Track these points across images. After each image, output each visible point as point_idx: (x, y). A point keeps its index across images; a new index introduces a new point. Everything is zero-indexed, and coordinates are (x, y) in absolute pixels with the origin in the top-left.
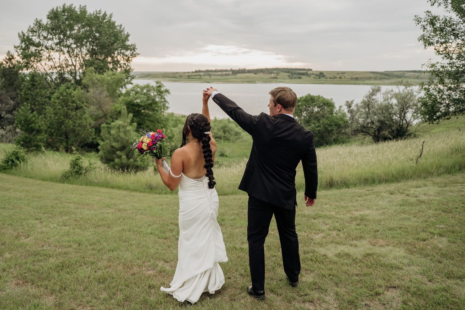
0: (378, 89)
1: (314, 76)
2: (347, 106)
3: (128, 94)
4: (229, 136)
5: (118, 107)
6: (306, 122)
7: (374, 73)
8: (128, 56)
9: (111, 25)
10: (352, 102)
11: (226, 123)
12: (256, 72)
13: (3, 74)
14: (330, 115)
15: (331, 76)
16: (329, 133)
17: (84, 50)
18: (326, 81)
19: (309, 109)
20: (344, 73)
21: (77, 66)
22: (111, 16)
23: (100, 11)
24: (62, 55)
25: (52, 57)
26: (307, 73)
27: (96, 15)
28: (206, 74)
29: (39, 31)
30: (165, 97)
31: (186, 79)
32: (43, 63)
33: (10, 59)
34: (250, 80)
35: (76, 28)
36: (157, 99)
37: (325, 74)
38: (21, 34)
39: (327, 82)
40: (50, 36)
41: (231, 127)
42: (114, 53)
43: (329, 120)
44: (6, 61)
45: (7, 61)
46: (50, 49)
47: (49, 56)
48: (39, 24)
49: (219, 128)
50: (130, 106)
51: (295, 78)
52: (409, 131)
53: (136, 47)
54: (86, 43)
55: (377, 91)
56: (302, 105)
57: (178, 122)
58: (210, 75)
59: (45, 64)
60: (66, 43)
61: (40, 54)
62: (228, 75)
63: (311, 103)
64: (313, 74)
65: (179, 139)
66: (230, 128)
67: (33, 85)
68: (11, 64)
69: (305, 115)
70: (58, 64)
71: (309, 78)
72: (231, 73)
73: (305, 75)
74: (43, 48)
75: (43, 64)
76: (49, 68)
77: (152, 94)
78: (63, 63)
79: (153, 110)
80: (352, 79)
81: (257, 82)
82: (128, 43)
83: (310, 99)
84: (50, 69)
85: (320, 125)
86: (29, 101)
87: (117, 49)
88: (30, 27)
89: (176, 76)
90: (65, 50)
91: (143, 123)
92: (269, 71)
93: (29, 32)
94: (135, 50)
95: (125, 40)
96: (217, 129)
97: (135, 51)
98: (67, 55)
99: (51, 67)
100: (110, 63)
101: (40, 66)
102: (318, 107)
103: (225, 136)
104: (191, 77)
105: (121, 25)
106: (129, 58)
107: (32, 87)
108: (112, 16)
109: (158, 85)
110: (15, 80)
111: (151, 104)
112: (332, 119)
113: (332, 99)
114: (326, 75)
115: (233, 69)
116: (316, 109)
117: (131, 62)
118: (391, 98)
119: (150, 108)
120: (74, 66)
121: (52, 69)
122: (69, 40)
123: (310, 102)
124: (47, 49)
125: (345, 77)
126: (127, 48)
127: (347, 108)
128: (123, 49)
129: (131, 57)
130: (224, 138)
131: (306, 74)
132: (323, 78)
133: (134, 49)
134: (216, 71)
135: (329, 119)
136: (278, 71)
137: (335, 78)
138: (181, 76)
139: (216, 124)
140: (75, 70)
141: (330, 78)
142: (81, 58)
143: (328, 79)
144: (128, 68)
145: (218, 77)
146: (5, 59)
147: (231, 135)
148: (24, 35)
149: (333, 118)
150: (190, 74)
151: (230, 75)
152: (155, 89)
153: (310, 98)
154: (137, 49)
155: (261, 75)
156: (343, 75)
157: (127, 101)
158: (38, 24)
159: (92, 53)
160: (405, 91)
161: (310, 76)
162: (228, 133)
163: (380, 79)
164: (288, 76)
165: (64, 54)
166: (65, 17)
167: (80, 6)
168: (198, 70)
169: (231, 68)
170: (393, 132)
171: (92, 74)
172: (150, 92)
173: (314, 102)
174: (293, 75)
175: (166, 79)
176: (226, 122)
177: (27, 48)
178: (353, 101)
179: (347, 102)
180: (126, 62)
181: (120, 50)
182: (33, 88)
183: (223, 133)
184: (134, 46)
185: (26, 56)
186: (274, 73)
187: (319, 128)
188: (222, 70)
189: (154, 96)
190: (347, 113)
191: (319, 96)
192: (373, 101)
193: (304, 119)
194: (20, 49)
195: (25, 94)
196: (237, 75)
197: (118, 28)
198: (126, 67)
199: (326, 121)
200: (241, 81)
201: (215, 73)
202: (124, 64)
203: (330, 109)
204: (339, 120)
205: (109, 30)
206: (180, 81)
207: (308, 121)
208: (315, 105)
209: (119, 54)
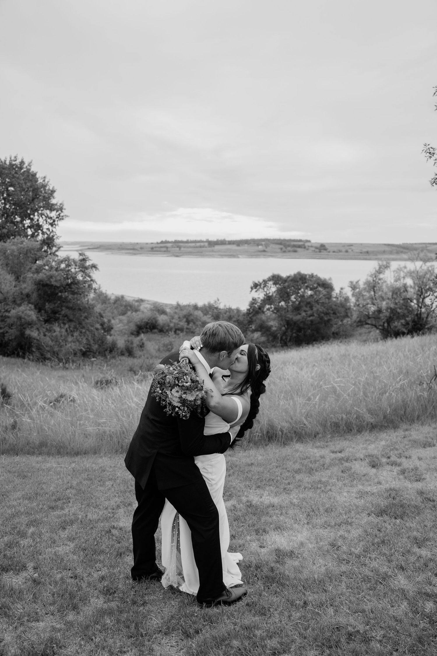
0: (386, 265)
1: (313, 249)
2: (352, 288)
3: (38, 271)
4: (194, 327)
7: (389, 245)
8: (53, 218)
9: (31, 177)
11: (190, 311)
12: (239, 243)
14: (327, 300)
15: (335, 249)
16: (325, 324)
18: (328, 255)
19: (300, 291)
20: (351, 245)
22: (30, 165)
23: (15, 157)
26: (304, 245)
28: (174, 246)
30: (91, 274)
31: (149, 251)
34: (231, 254)
36: (80, 277)
37: (327, 246)
41: (197, 316)
42: (34, 216)
43: (324, 307)
49: (181, 317)
50: (41, 287)
51: (289, 251)
52: (429, 324)
53: (64, 207)
55: (385, 268)
56: (289, 287)
57: (129, 308)
58: (180, 247)
62: (203, 247)
64: (312, 247)
65: (127, 332)
66: (195, 317)
69: (295, 300)
71: (308, 251)
72: (206, 244)
77: (73, 270)
79: (73, 293)
80: (361, 253)
82: (53, 201)
83: (300, 279)
85: (313, 313)
87: (37, 210)
89: (135, 247)
91: (59, 312)
92: (256, 242)
94: (63, 210)
95: (49, 197)
96: (177, 318)
97: (62, 212)
100: (29, 227)
102: (312, 289)
103: (188, 327)
104: (155, 249)
105: (45, 177)
106: (54, 221)
108: (32, 164)
109: (81, 257)
111: (70, 285)
113: (330, 279)
114: (328, 248)
115: (210, 240)
116: (310, 293)
118: (404, 278)
119: (69, 289)
123: (300, 282)
125: (352, 251)
126: (51, 208)
127: (351, 291)
128: (46, 209)
129: (57, 219)
130: (187, 330)
131: (303, 247)
132: (325, 251)
133: (61, 209)
134: (187, 242)
135: (326, 305)
136: (268, 242)
137: (340, 251)
139: (176, 311)
141: (334, 252)
143: (331, 253)
144: (53, 234)
145: (190, 250)
147: (197, 325)
149: (330, 304)
150: (154, 246)
151: (206, 247)
152: (78, 264)
153: (299, 277)
154: (65, 209)
155: (246, 247)
156: (350, 249)
157: (36, 279)
160: (423, 268)
161: (308, 249)
162: (192, 323)
163: (397, 253)
164: (279, 248)
168: (164, 240)
169: (207, 238)
170: (408, 324)
172: (70, 268)
173: (306, 283)
174: (286, 248)
175: (123, 251)
176: (190, 309)
178: (358, 281)
179: (351, 282)
180: (50, 227)
181: (42, 210)
183: (186, 323)
184: (61, 206)
186: (262, 245)
187: (311, 318)
188: (195, 241)
189: (76, 273)
190: (351, 297)
191: (312, 274)
192: (379, 282)
193: (292, 305)
196: (214, 247)
197: (40, 181)
198: (50, 234)
199: (321, 308)
200: (219, 255)
201: (186, 244)
202: (47, 229)
203: (328, 292)
204: (339, 306)
205: (26, 183)
206: (141, 254)
207: (297, 309)
208: (307, 287)
209: (41, 215)
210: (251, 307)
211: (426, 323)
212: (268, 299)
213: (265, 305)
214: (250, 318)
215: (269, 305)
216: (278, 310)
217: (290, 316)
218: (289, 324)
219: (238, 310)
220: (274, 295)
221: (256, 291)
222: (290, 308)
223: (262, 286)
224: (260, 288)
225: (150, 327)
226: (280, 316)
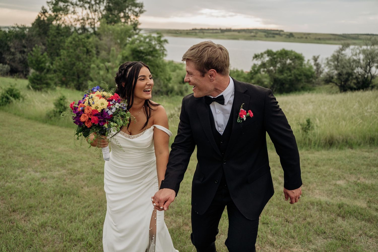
1: (285, 36)
2: (314, 60)
3: (133, 42)
5: (125, 53)
7: (332, 35)
8: (137, 12)
10: (318, 57)
12: (239, 31)
13: (38, 25)
14: (300, 67)
15: (299, 36)
16: (298, 81)
17: (102, 8)
18: (295, 40)
19: (283, 61)
20: (309, 34)
21: (96, 19)
24: (84, 10)
25: (77, 12)
26: (279, 33)
28: (200, 32)
30: (164, 46)
31: (185, 35)
32: (69, 16)
33: (44, 13)
34: (234, 37)
36: (157, 48)
37: (294, 35)
42: (126, 10)
43: (299, 71)
45: (42, 14)
46: (75, 5)
47: (74, 10)
50: (135, 52)
51: (270, 37)
53: (144, 5)
56: (277, 58)
57: (177, 68)
58: (203, 33)
59: (71, 17)
61: (67, 8)
64: (284, 34)
65: (176, 82)
67: (58, 33)
68: (45, 17)
69: (279, 66)
70: (81, 18)
71: (281, 37)
72: (219, 31)
73: (278, 35)
74: (69, 4)
77: (153, 43)
78: (85, 17)
79: (153, 56)
80: (315, 39)
81: (239, 39)
82: (137, 2)
84: (74, 21)
85: (291, 74)
87: (128, 7)
89: (177, 32)
90: (87, 5)
92: (250, 31)
97: (142, 8)
98: (88, 11)
99: (76, 20)
100: (122, 18)
101: (67, 19)
102: (290, 60)
104: (188, 34)
106: (137, 14)
109: (158, 35)
110: (47, 30)
111: (152, 52)
115: (222, 29)
116: (289, 61)
117: (139, 17)
118: (359, 54)
119: (151, 54)
120: (93, 19)
123: (284, 55)
124: (73, 5)
125: (310, 38)
126: (136, 5)
127: (314, 62)
128: (133, 7)
129: (139, 13)
132: (292, 37)
133: (141, 6)
134: (208, 30)
136: (257, 31)
137: (302, 38)
138: (181, 33)
140: (94, 22)
141: (298, 38)
142: (99, 13)
144: (136, 22)
145: (210, 34)
149: (302, 69)
150: (188, 31)
151: (219, 33)
152: (156, 39)
153: (284, 52)
154: (144, 7)
155: (243, 34)
156: (308, 36)
157: (132, 48)
159: (108, 9)
164: (264, 35)
165: (86, 9)
168: (194, 28)
169: (220, 28)
170: (358, 83)
171: (105, 25)
172: (151, 42)
173: (287, 55)
174: (268, 35)
177: (57, 3)
179: (314, 57)
180: (135, 17)
181: (131, 7)
184: (142, 4)
185: (55, 10)
186: (253, 32)
187: (290, 77)
188: (213, 29)
189: (155, 44)
190: (313, 66)
191: (292, 50)
192: (341, 56)
193: (278, 70)
194: (51, 4)
195: (52, 41)
196: (224, 33)
199: (297, 72)
200: (227, 38)
202: (133, 19)
203: (300, 62)
204: (307, 71)
206: (180, 36)
207: (281, 71)
208: (288, 58)
209: (130, 10)
210: (253, 69)
211: (371, 82)
212: (263, 65)
213: (261, 68)
214: (252, 76)
215: (263, 68)
216: (269, 72)
217: (277, 76)
218: (276, 81)
219: (242, 72)
220: (267, 62)
221: (256, 60)
223: (260, 57)
224: (259, 58)
226: (270, 75)
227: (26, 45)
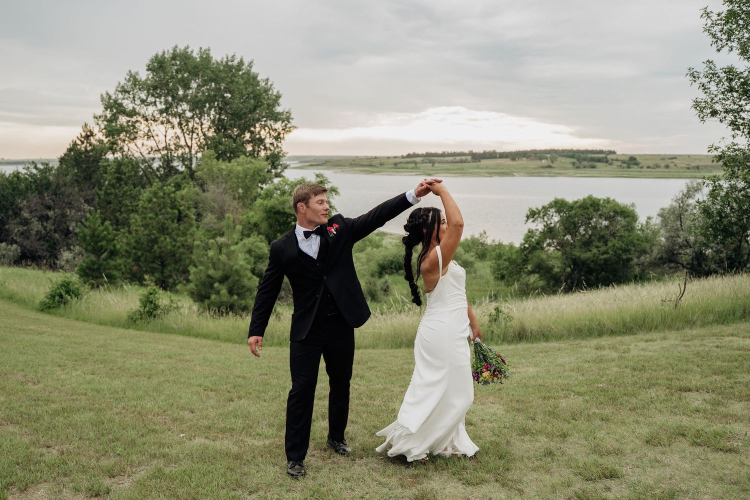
1: (619, 163)
3: (269, 195)
5: (252, 216)
6: (584, 244)
8: (278, 130)
9: (251, 79)
12: (514, 156)
13: (76, 161)
14: (627, 232)
15: (651, 164)
16: (624, 264)
17: (207, 123)
18: (640, 171)
19: (591, 222)
20: (674, 158)
21: (193, 148)
22: (250, 65)
23: (233, 57)
24: (170, 129)
25: (154, 134)
26: (606, 158)
27: (227, 62)
28: (426, 161)
29: (133, 90)
31: (391, 168)
32: (139, 142)
33: (87, 137)
34: (503, 171)
35: (194, 85)
37: (638, 159)
38: (104, 95)
39: (642, 173)
40: (151, 99)
42: (255, 128)
43: (623, 242)
44: (81, 141)
45: (83, 139)
46: (151, 120)
47: (149, 131)
48: (134, 80)
50: (272, 215)
51: (585, 167)
53: (292, 116)
54: (210, 109)
55: (696, 191)
57: (368, 243)
58: (433, 163)
59: (143, 145)
60: (175, 110)
61: (134, 127)
62: (465, 162)
63: (592, 211)
64: (617, 160)
65: (366, 273)
67: (119, 179)
68: (88, 145)
69: (584, 232)
70: (164, 145)
71: (611, 166)
72: (469, 158)
73: (602, 162)
74: (139, 118)
75: (140, 145)
76: (147, 152)
78: (172, 143)
80: (688, 168)
81: (515, 174)
82: (278, 109)
83: (591, 205)
84: (149, 153)
85: (608, 249)
86: (111, 205)
87: (258, 120)
88: (119, 84)
89: (373, 163)
90: (175, 121)
92: (538, 155)
93: (117, 93)
94: (290, 120)
95: (273, 104)
97: (289, 122)
98: (178, 131)
99: (152, 150)
100: (248, 142)
101: (135, 148)
102: (607, 219)
104: (399, 165)
105: (267, 80)
106: (279, 134)
107: (116, 183)
108: (252, 64)
110: (94, 171)
112: (629, 239)
113: (633, 205)
114: (640, 161)
115: (474, 152)
116: (605, 223)
117: (282, 141)
120: (188, 146)
121: (152, 152)
122: (181, 106)
123: (591, 209)
124: (147, 120)
125: (675, 165)
126: (276, 117)
128: (270, 120)
129: (283, 132)
131: (605, 160)
132: (636, 167)
133: (288, 119)
134: (443, 155)
135: (625, 239)
136: (555, 155)
137: (657, 166)
138: (381, 164)
140: (191, 154)
141: (648, 167)
142: (201, 134)
143: (645, 169)
144: (278, 150)
145: (446, 166)
146: (80, 137)
148: (110, 98)
149: (631, 237)
150: (398, 160)
151: (469, 162)
153: (590, 202)
154: (292, 119)
155: (524, 161)
157: (267, 206)
158: (132, 79)
159: (219, 126)
161: (611, 164)
164: (571, 163)
165: (173, 127)
166: (176, 67)
167: (201, 48)
168: (411, 153)
169: (470, 150)
171: (212, 162)
173: (598, 210)
174: (581, 163)
175: (357, 168)
177: (114, 118)
180: (274, 141)
181: (265, 121)
182: (118, 185)
184: (288, 115)
185: (111, 132)
186: (546, 158)
187: (605, 256)
188: (454, 153)
191: (608, 199)
192: (688, 208)
193: (581, 240)
194: (103, 121)
195: (106, 194)
196: (480, 161)
197: (263, 84)
198: (275, 149)
199: (619, 244)
200: (486, 173)
201: (442, 158)
202: (271, 144)
203: (628, 222)
204: (642, 241)
205: (246, 89)
206: (380, 172)
207: (587, 244)
208: (600, 216)
209: (263, 127)
210: (526, 242)
212: (550, 232)
213: (546, 239)
214: (525, 255)
215: (549, 238)
216: (562, 245)
217: (577, 253)
218: (576, 263)
220: (558, 225)
221: (533, 221)
222: (577, 244)
223: (541, 214)
224: (539, 216)
225: (395, 266)
226: (564, 253)
227: (51, 203)
